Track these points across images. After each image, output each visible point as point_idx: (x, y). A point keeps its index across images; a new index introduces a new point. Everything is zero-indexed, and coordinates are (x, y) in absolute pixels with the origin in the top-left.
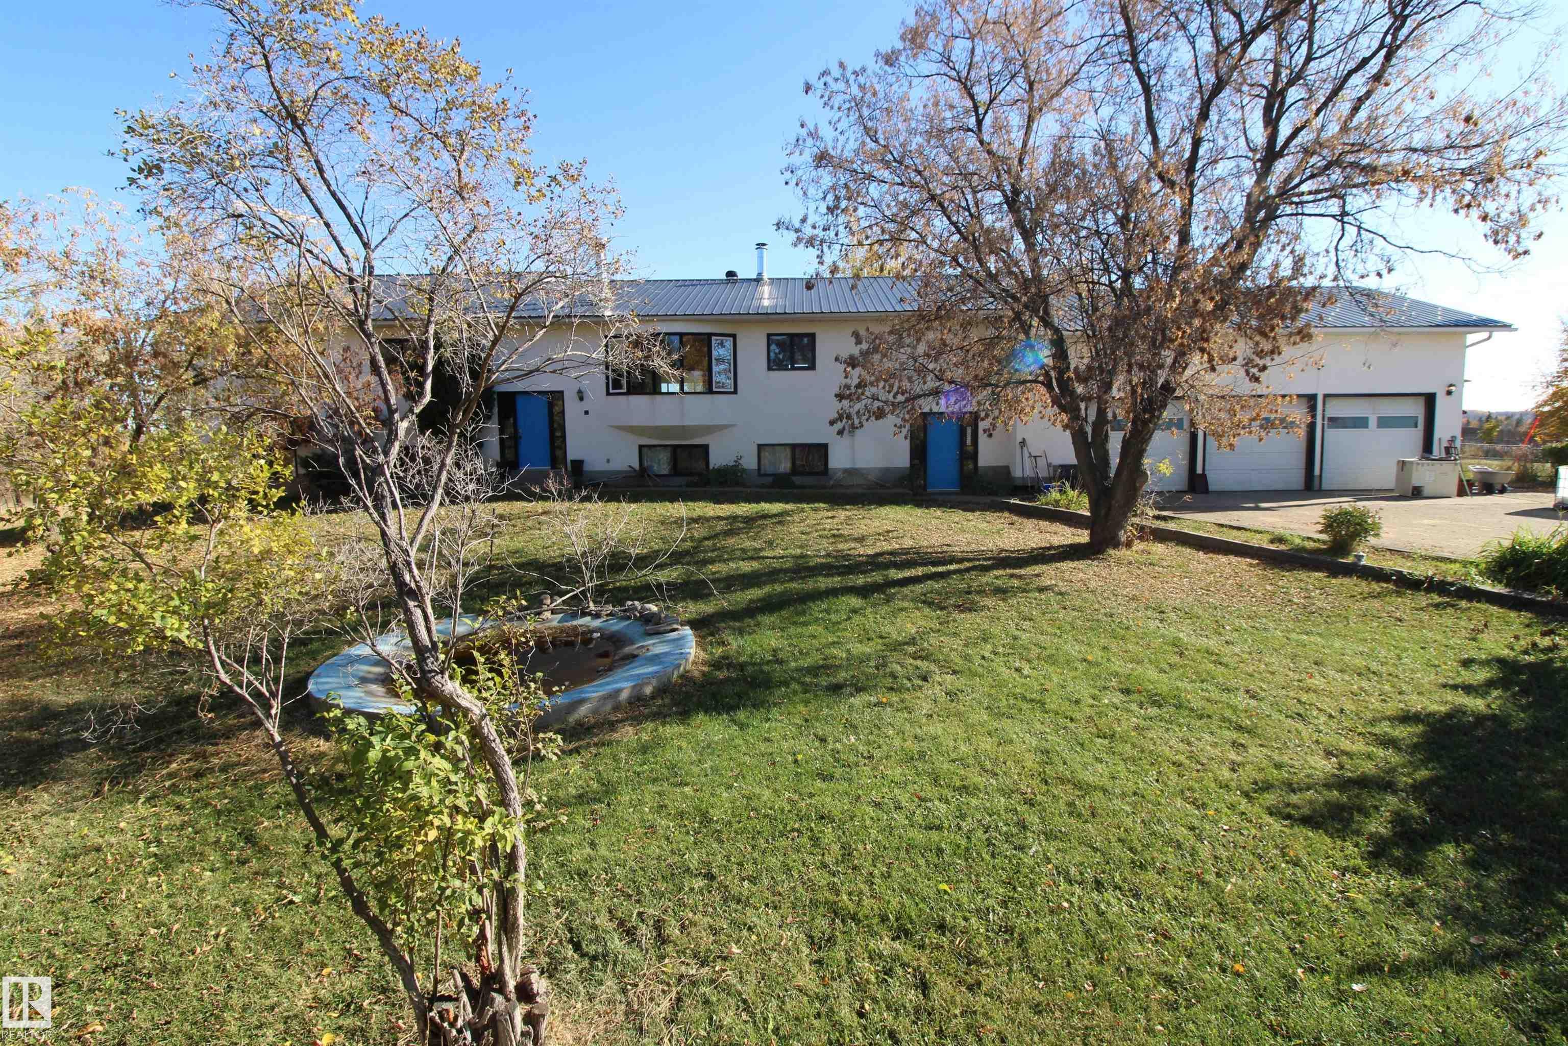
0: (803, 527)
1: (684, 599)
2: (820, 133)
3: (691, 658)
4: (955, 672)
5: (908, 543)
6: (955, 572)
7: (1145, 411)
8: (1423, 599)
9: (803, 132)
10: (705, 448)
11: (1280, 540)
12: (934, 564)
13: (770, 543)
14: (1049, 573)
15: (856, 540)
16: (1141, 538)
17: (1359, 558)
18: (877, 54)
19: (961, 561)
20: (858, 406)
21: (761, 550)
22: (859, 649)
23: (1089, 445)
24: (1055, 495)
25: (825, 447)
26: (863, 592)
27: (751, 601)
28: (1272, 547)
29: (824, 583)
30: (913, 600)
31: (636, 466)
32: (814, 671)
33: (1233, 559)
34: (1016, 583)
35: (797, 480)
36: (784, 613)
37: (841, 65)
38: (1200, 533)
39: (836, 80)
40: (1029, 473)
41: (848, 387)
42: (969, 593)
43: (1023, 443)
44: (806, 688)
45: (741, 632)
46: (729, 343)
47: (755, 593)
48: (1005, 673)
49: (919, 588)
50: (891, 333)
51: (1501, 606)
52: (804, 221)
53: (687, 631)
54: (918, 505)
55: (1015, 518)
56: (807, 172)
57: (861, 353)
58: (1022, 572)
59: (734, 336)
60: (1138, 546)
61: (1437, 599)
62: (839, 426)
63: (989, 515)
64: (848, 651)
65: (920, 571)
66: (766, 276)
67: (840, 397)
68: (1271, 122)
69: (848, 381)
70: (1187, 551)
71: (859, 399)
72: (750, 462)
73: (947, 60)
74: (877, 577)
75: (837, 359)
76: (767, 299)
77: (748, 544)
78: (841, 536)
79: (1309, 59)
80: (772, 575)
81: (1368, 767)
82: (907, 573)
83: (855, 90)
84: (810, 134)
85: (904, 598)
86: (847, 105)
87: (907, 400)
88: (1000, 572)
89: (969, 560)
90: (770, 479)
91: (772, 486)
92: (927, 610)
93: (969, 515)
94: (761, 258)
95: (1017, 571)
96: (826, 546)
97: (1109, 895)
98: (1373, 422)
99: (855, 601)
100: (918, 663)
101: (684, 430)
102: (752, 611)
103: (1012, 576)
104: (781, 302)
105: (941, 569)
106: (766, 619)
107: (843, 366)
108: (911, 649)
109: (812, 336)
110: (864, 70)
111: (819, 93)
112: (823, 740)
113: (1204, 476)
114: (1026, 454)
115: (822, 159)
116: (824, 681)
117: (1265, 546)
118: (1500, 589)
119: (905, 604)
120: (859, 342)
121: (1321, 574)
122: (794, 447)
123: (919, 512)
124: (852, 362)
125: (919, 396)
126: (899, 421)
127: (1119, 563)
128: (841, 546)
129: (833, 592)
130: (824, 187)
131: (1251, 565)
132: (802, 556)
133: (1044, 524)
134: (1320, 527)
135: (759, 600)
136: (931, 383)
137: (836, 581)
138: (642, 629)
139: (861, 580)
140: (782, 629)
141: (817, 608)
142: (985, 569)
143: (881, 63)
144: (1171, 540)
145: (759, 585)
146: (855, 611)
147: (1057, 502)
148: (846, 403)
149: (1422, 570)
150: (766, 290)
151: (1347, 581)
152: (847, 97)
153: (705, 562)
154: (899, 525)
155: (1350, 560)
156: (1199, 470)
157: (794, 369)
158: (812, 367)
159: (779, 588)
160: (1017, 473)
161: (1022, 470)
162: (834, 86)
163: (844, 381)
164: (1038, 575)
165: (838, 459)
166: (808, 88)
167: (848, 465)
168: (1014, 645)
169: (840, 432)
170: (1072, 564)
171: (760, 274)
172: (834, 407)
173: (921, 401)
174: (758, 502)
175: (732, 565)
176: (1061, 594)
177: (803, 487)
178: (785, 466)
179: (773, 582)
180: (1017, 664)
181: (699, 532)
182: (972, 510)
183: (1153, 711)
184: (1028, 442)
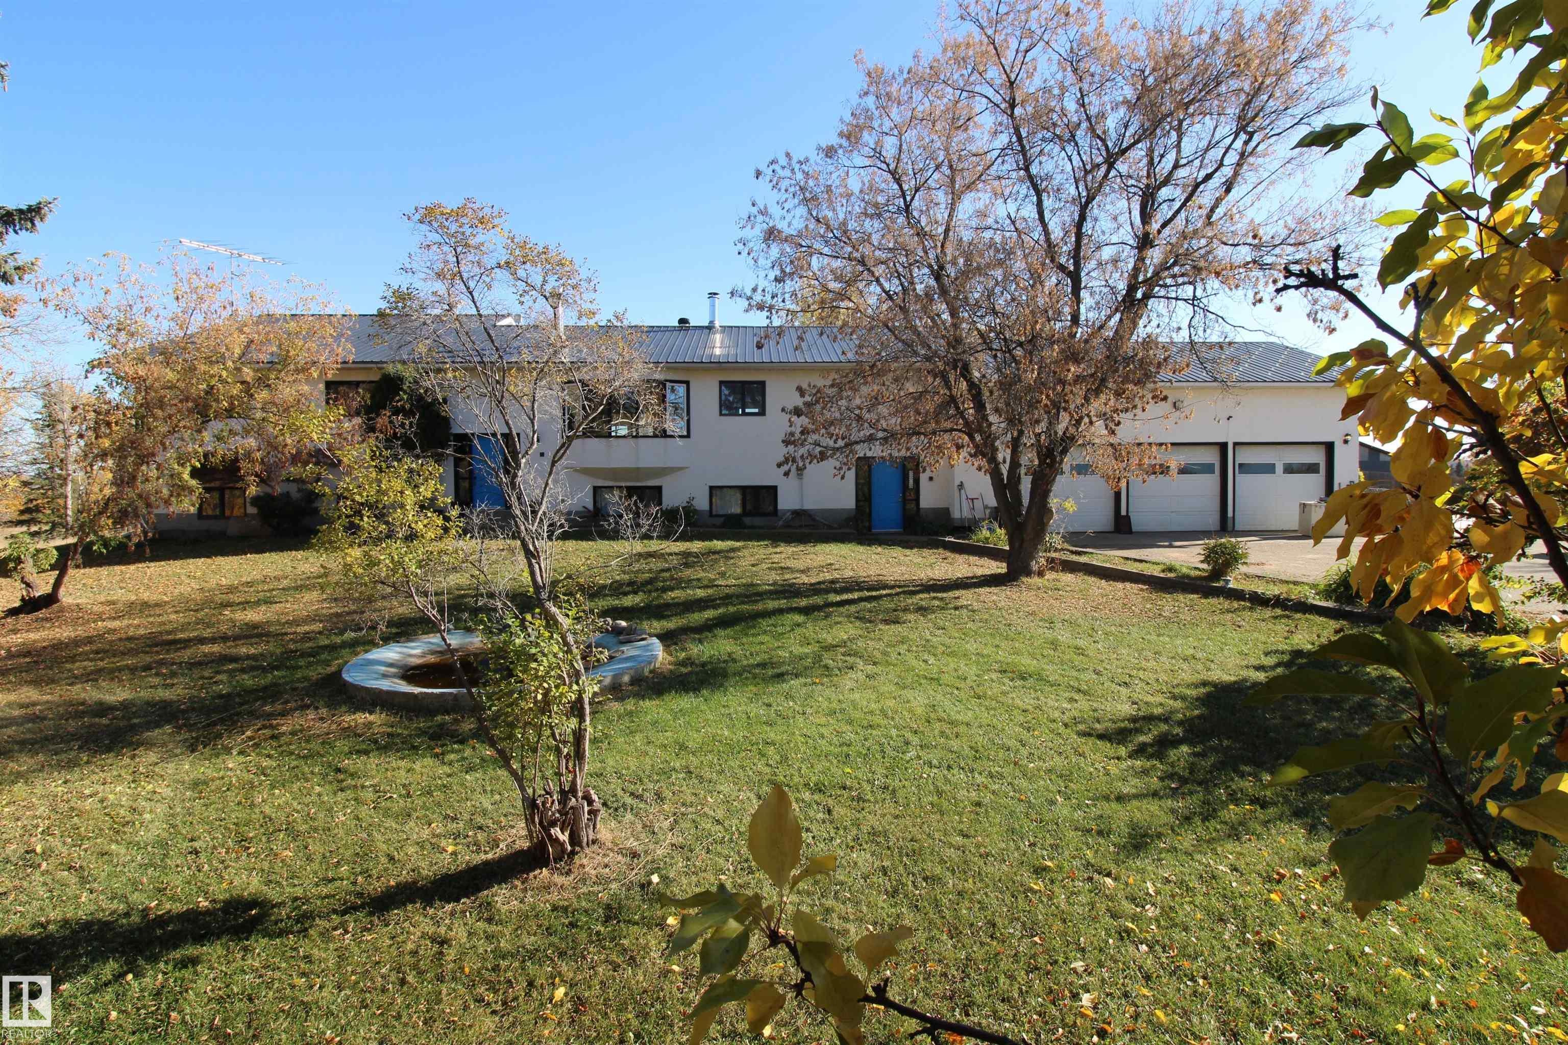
0: (753, 560)
1: (649, 619)
2: (770, 211)
3: (660, 658)
4: (875, 664)
5: (848, 574)
6: (886, 595)
7: (1047, 456)
8: (1268, 613)
9: (754, 210)
10: (659, 489)
11: (1171, 569)
12: (869, 590)
13: (723, 575)
14: (966, 597)
15: (803, 572)
16: (1052, 569)
17: (1227, 582)
18: (819, 148)
19: (892, 587)
20: (802, 451)
21: (714, 580)
22: (798, 650)
23: (1005, 487)
24: (985, 533)
25: (775, 488)
26: (806, 611)
27: (708, 619)
28: (1162, 575)
29: (771, 605)
30: (848, 616)
31: (590, 506)
32: (763, 665)
33: (1128, 585)
34: (937, 603)
35: (747, 521)
36: (737, 628)
37: (788, 155)
38: (1108, 565)
39: (783, 168)
40: (966, 514)
41: (792, 434)
42: (895, 610)
43: (961, 486)
44: (755, 677)
45: (700, 641)
46: (681, 390)
47: (709, 614)
48: (914, 663)
49: (853, 608)
50: (832, 386)
51: (1326, 616)
52: (754, 290)
53: (655, 640)
54: (861, 543)
55: (948, 554)
56: (757, 245)
57: (805, 404)
58: (945, 595)
59: (687, 383)
60: (1050, 575)
61: (1279, 612)
62: (785, 468)
63: (926, 552)
64: (791, 652)
65: (856, 595)
66: (717, 324)
67: (787, 443)
68: (1146, 217)
69: (793, 429)
70: (1091, 580)
71: (802, 445)
72: (702, 503)
73: (877, 154)
74: (818, 600)
75: (783, 410)
76: (718, 347)
77: (702, 574)
78: (788, 568)
79: (1176, 166)
80: (727, 599)
81: (1158, 711)
82: (845, 597)
83: (799, 176)
84: (761, 212)
85: (841, 615)
86: (792, 189)
87: (846, 445)
88: (926, 595)
89: (899, 587)
90: (722, 519)
91: (723, 525)
92: (858, 623)
93: (908, 552)
94: (713, 306)
95: (939, 595)
96: (774, 577)
97: (955, 771)
98: (1279, 469)
99: (799, 618)
100: (848, 658)
101: (637, 472)
102: (708, 627)
103: (934, 598)
104: (732, 351)
105: (874, 593)
106: (721, 632)
107: (788, 416)
108: (842, 650)
109: (762, 384)
110: (807, 160)
111: (768, 178)
112: (769, 705)
113: (1127, 517)
114: (964, 497)
115: (771, 235)
116: (770, 672)
117: (1156, 574)
118: (1330, 604)
119: (840, 619)
120: (802, 395)
121: (1196, 596)
122: (744, 489)
123: (861, 549)
124: (797, 412)
125: (857, 443)
126: (838, 464)
127: (1029, 588)
128: (787, 576)
129: (780, 611)
130: (773, 259)
131: (1142, 590)
132: (752, 585)
133: (973, 559)
134: (1202, 558)
135: (715, 619)
136: (867, 432)
137: (783, 603)
138: (615, 640)
139: (803, 602)
140: (735, 639)
141: (764, 623)
142: (914, 593)
143: (822, 155)
144: (1080, 571)
145: (715, 607)
146: (799, 625)
147: (987, 539)
148: (791, 448)
149: (1273, 590)
150: (718, 337)
151: (1213, 601)
152: (793, 182)
153: (664, 590)
154: (842, 559)
155: (1221, 584)
156: (1123, 513)
157: (745, 414)
158: (762, 413)
159: (732, 609)
160: (956, 514)
161: (960, 512)
162: (780, 172)
163: (789, 430)
164: (956, 598)
165: (787, 501)
166: (758, 174)
167: (797, 507)
168: (928, 646)
169: (787, 474)
170: (988, 589)
171: (712, 322)
172: (782, 451)
173: (857, 447)
174: (711, 540)
175: (689, 592)
176: (974, 611)
177: (753, 527)
178: (736, 509)
179: (727, 605)
180: (926, 657)
181: (656, 564)
182: (911, 548)
183: (1019, 683)
184: (966, 485)
